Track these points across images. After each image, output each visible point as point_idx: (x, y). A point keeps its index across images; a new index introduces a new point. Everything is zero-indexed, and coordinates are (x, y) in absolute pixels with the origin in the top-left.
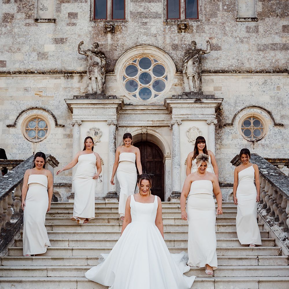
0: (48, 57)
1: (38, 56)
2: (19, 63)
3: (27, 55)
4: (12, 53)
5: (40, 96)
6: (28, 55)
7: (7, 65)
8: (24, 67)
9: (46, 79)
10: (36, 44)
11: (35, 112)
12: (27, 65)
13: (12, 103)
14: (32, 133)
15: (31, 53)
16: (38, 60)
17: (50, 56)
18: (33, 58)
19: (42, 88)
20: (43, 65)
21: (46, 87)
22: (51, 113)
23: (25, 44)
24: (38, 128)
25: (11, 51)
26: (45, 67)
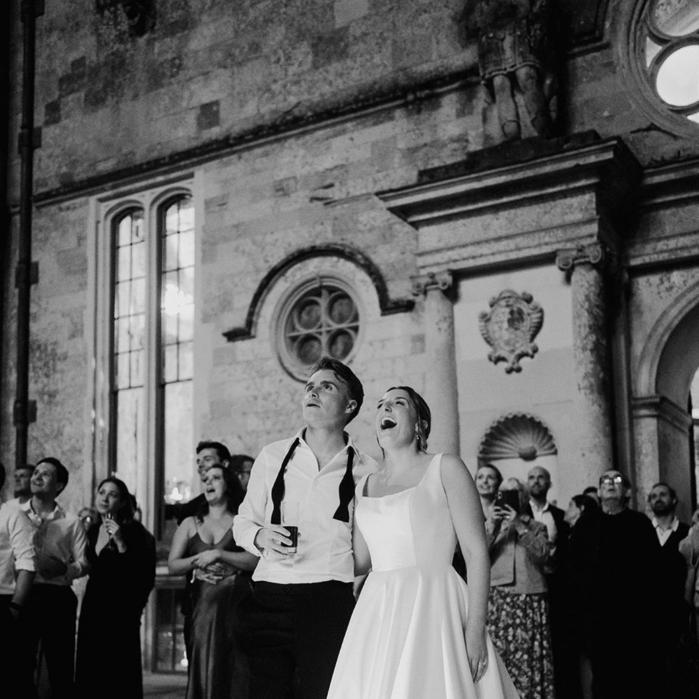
0: (347, 46)
1: (316, 54)
2: (257, 98)
3: (279, 59)
4: (235, 69)
5: (326, 204)
6: (283, 59)
7: (222, 115)
8: (273, 107)
9: (344, 132)
10: (308, 7)
11: (313, 267)
12: (281, 97)
13: (241, 248)
14: (313, 346)
15: (293, 48)
16: (315, 66)
17: (355, 38)
18: (300, 65)
19: (331, 170)
20: (330, 83)
21: (344, 162)
22: (362, 262)
23: (272, 22)
24: (329, 326)
25: (233, 60)
26: (338, 87)
